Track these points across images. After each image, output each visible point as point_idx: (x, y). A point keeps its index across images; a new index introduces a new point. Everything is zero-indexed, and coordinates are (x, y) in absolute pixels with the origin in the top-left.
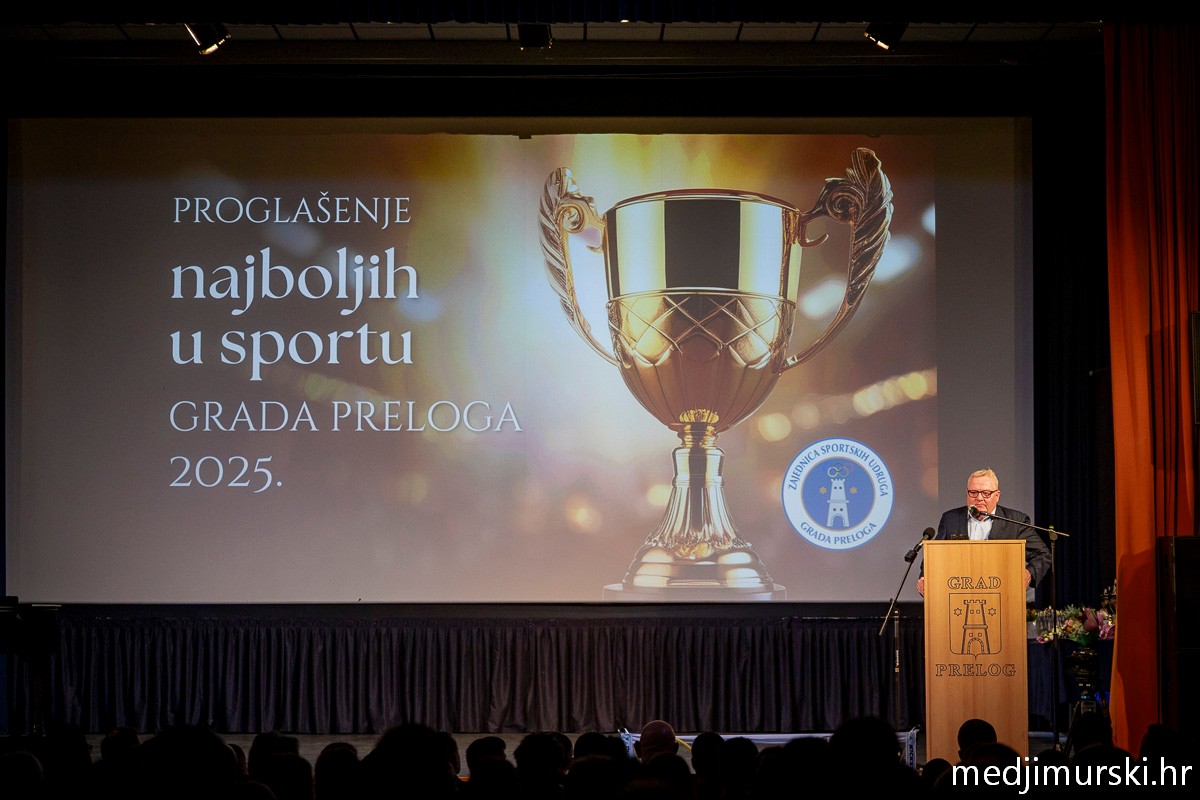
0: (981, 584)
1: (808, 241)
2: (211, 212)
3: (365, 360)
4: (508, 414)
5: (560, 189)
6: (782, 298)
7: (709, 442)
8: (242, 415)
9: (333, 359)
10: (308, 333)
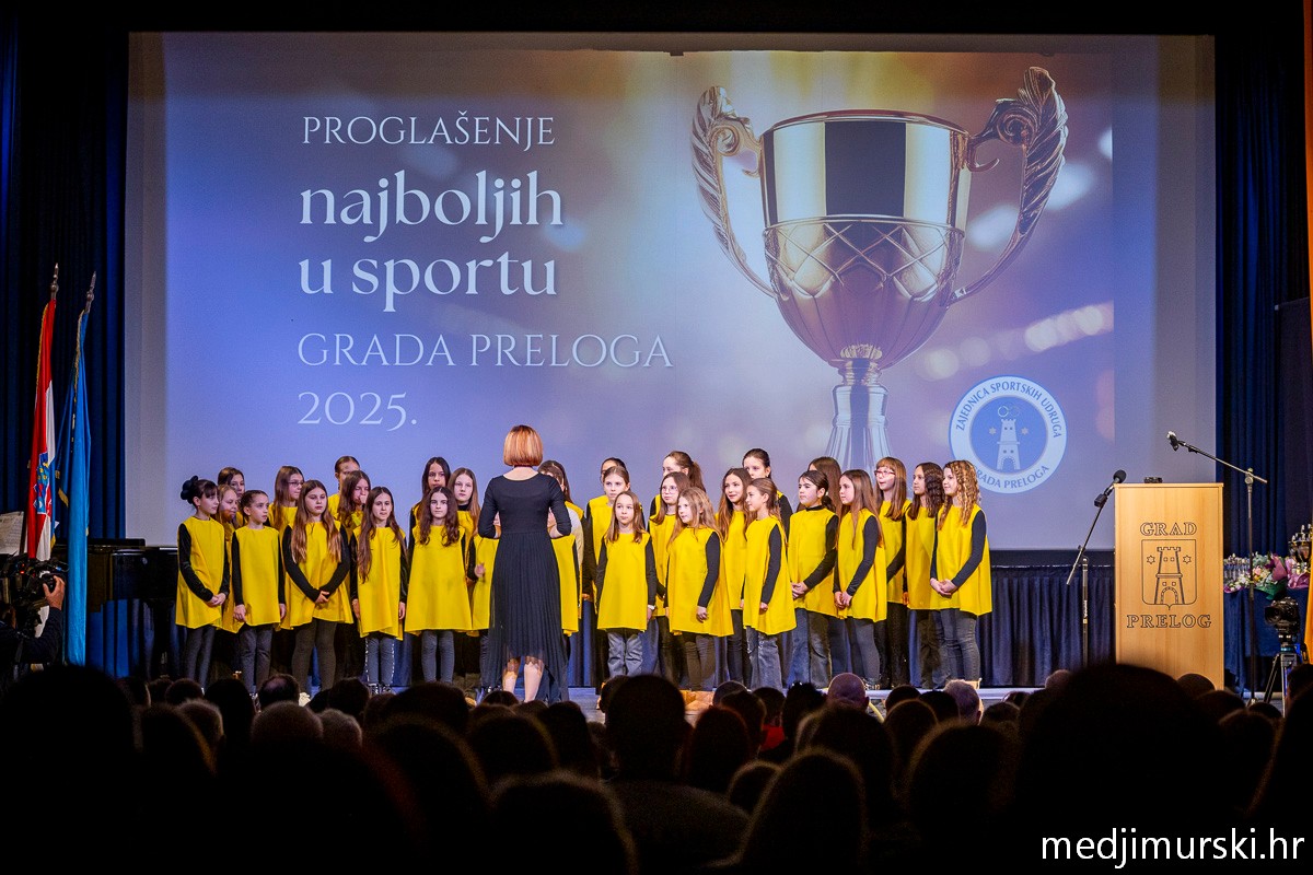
0: (1176, 530)
1: (978, 166)
2: (343, 132)
3: (506, 290)
4: (657, 349)
5: (714, 109)
6: (950, 226)
7: (872, 379)
8: (375, 349)
9: (472, 290)
10: (446, 262)
